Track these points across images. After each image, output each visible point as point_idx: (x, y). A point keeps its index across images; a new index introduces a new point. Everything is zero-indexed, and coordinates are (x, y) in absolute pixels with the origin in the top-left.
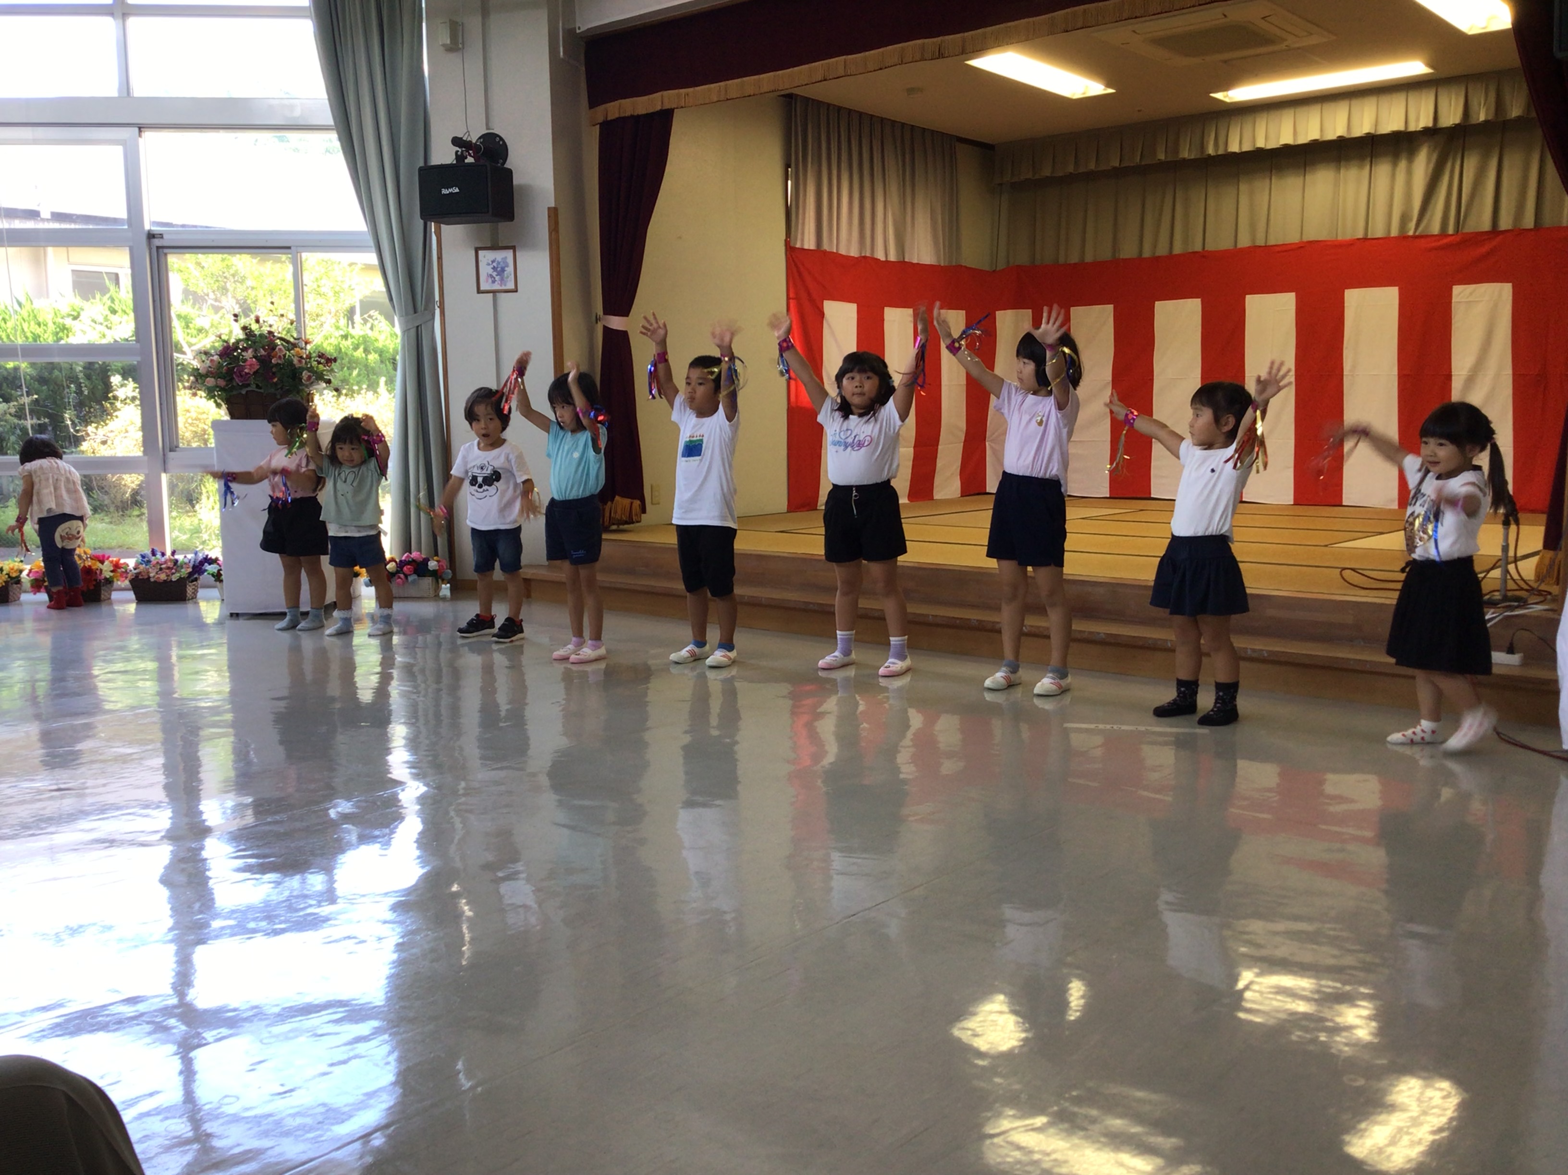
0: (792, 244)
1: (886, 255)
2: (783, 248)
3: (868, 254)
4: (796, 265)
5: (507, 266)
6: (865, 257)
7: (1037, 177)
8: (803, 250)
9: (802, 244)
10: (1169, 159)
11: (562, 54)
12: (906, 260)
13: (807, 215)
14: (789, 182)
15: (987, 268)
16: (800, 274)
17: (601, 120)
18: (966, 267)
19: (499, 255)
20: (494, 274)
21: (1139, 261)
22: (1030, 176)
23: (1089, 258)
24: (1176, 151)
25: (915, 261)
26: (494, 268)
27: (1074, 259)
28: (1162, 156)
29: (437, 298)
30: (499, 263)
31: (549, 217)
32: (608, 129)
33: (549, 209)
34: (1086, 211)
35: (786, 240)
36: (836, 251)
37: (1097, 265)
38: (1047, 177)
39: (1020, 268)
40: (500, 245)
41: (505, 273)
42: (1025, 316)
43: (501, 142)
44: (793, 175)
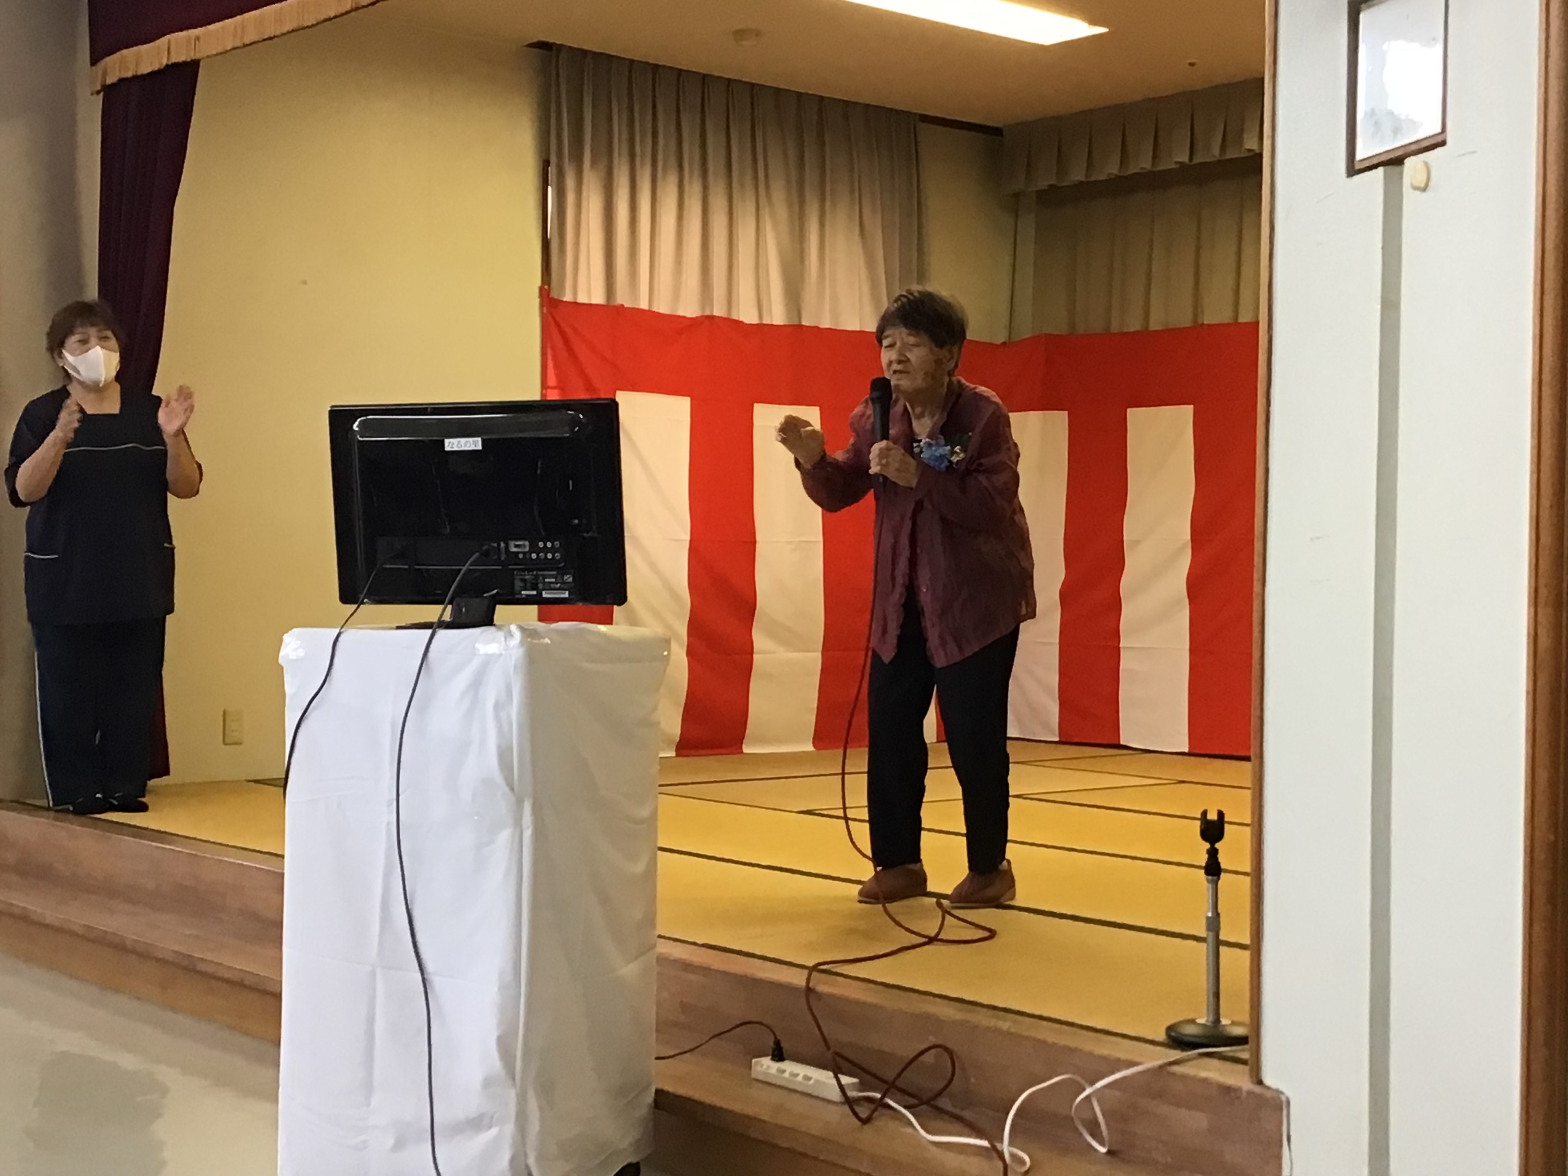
0: (554, 294)
1: (761, 316)
2: (536, 302)
3: (720, 312)
4: (562, 333)
6: (711, 318)
7: (1066, 183)
8: (576, 305)
9: (575, 292)
12: (805, 323)
14: (550, 190)
15: (994, 337)
16: (566, 342)
17: (102, 84)
22: (1057, 180)
23: (1157, 323)
25: (826, 324)
27: (1134, 325)
35: (541, 289)
36: (644, 305)
37: (1173, 334)
38: (1081, 182)
39: (1050, 339)
42: (1060, 421)
44: (555, 178)
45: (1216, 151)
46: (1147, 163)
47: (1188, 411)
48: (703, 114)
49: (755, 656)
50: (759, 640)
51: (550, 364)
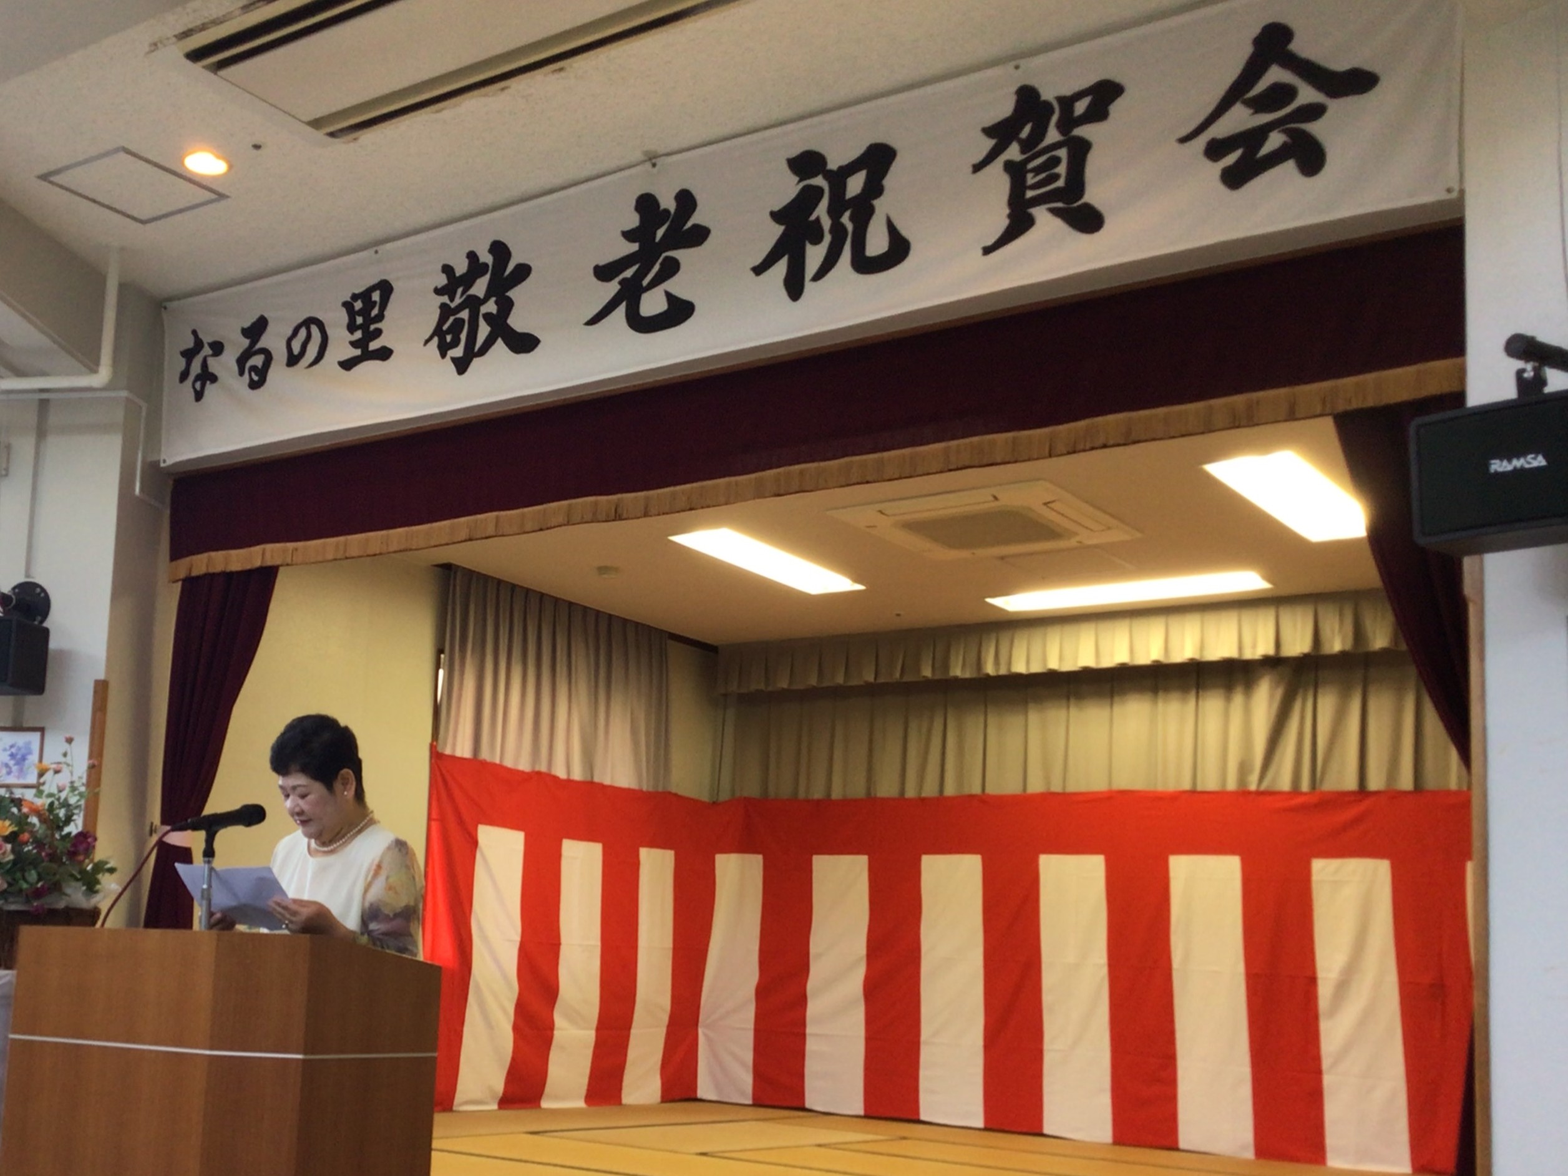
0: (439, 750)
1: (569, 772)
2: (427, 754)
3: (544, 769)
4: (443, 778)
5: (30, 753)
6: (540, 773)
7: (770, 689)
8: (454, 757)
9: (454, 749)
10: (938, 677)
11: (137, 491)
12: (596, 780)
13: (462, 714)
14: (441, 672)
15: (705, 797)
16: (446, 784)
17: (184, 575)
18: (676, 795)
19: (20, 739)
20: (11, 763)
21: (901, 801)
22: (762, 686)
23: (836, 794)
24: (946, 666)
25: (608, 782)
26: (12, 756)
27: (818, 794)
28: (927, 672)
30: (19, 749)
31: (95, 692)
32: (191, 587)
33: (96, 681)
34: (833, 736)
35: (431, 745)
36: (498, 762)
37: (847, 803)
38: (783, 689)
39: (748, 802)
40: (25, 725)
41: (27, 762)
42: (755, 862)
43: (42, 595)
44: (447, 663)
45: (897, 675)
46: (840, 680)
47: (862, 861)
48: (540, 620)
49: (556, 1033)
50: (559, 1020)
51: (434, 801)
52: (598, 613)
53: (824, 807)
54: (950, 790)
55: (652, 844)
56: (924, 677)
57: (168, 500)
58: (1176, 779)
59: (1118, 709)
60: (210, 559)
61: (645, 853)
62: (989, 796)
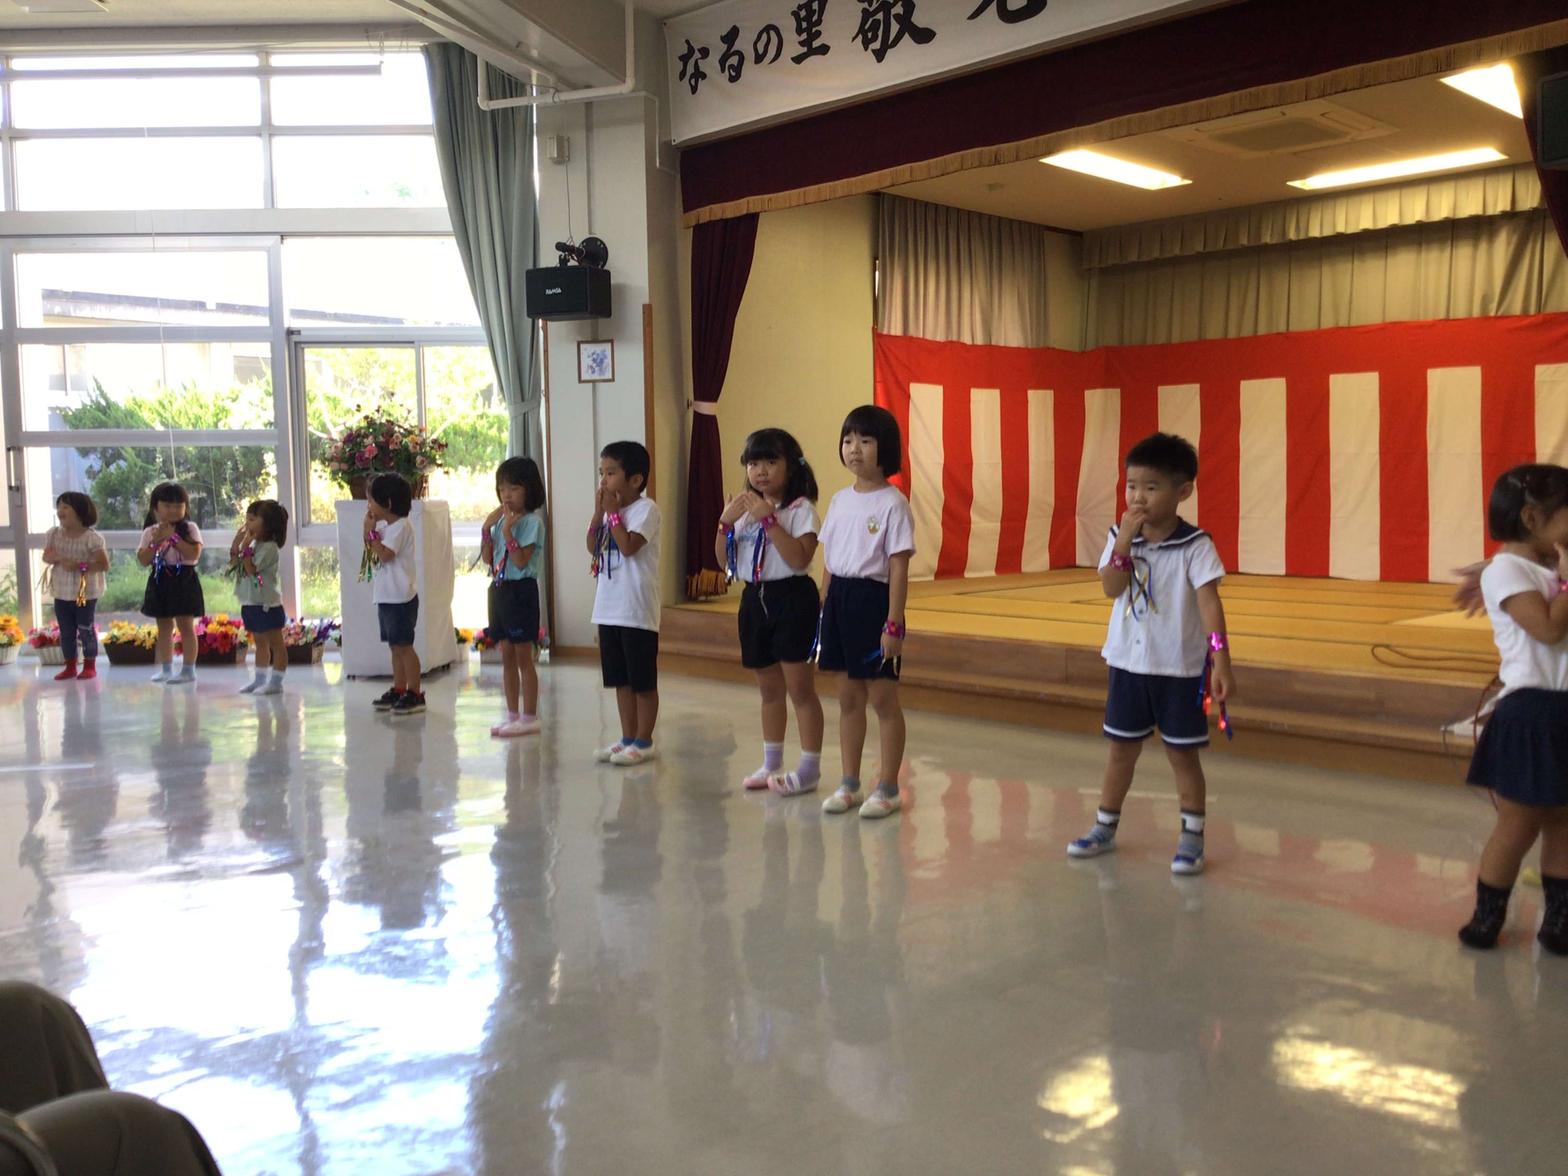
0: (879, 331)
1: (973, 339)
2: (871, 335)
3: (955, 339)
4: (883, 351)
5: (606, 357)
6: (951, 342)
7: (1124, 262)
8: (889, 336)
9: (889, 330)
10: (1252, 244)
11: (658, 164)
12: (993, 343)
13: (894, 304)
14: (877, 273)
15: (1076, 349)
16: (886, 357)
17: (694, 223)
18: (1054, 349)
19: (598, 348)
20: (594, 365)
21: (1224, 343)
22: (1118, 261)
23: (1175, 339)
24: (1259, 236)
25: (1002, 344)
26: (594, 360)
27: (1161, 340)
28: (1244, 241)
29: (543, 387)
30: (598, 355)
31: (644, 313)
32: (700, 230)
33: (644, 306)
34: (1173, 294)
35: (873, 327)
36: (921, 336)
37: (1184, 346)
38: (1134, 262)
39: (1108, 349)
40: (600, 339)
41: (604, 364)
42: (1114, 395)
43: (602, 246)
44: (881, 267)
46: (1177, 252)
48: (947, 229)
49: (972, 526)
50: (974, 516)
51: (877, 369)
52: (990, 217)
53: (1166, 349)
54: (1262, 330)
55: (1037, 386)
56: (1242, 245)
57: (679, 170)
58: (1435, 311)
59: (1390, 260)
60: (711, 209)
61: (1031, 394)
62: (1292, 332)
